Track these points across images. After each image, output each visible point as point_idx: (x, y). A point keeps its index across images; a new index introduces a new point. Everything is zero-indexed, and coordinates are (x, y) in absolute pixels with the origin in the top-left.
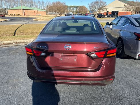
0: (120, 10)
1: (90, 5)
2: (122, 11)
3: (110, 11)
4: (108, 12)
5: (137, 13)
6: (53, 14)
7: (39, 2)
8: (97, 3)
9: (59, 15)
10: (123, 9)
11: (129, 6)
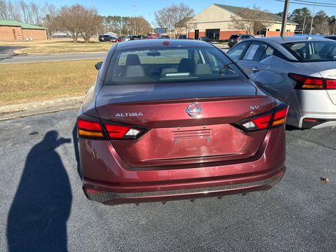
0: (224, 28)
1: (158, 14)
2: (228, 30)
3: (202, 29)
4: (197, 32)
5: (258, 34)
6: (65, 36)
7: (23, 6)
8: (174, 10)
9: (83, 40)
10: (229, 25)
11: (240, 18)
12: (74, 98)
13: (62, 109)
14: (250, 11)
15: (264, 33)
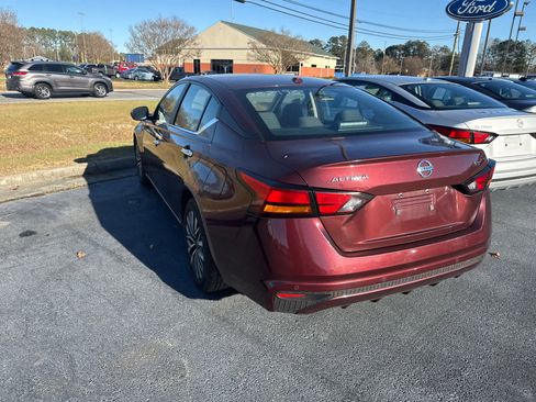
0: (239, 58)
2: (246, 63)
3: (206, 59)
5: (289, 70)
8: (163, 26)
10: (249, 54)
11: (264, 46)
12: (59, 170)
13: (45, 189)
14: (277, 36)
15: (296, 69)
